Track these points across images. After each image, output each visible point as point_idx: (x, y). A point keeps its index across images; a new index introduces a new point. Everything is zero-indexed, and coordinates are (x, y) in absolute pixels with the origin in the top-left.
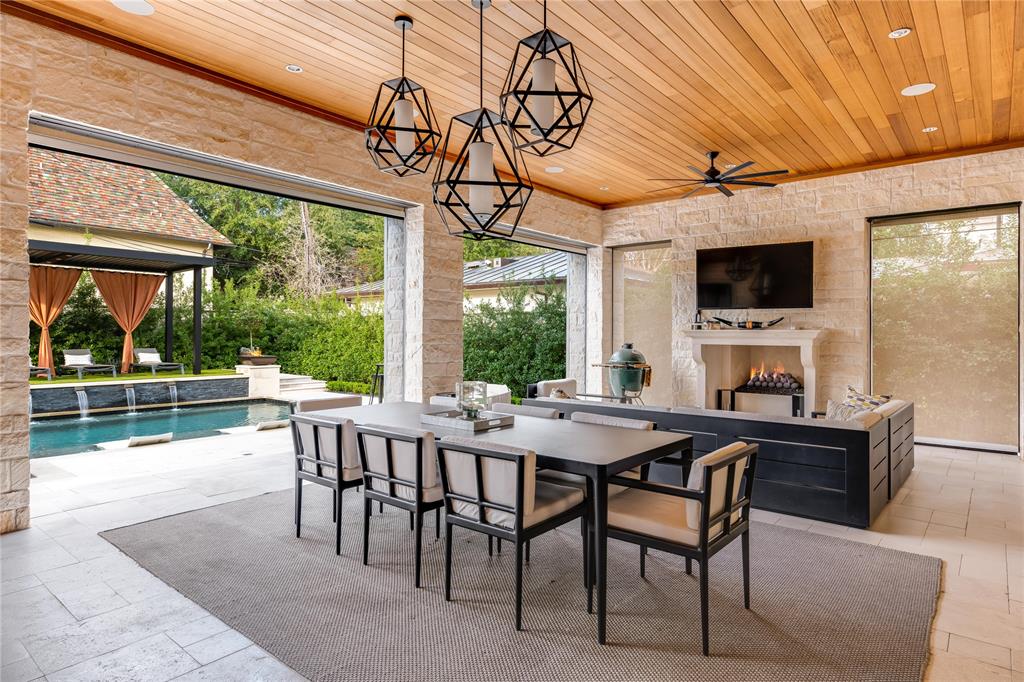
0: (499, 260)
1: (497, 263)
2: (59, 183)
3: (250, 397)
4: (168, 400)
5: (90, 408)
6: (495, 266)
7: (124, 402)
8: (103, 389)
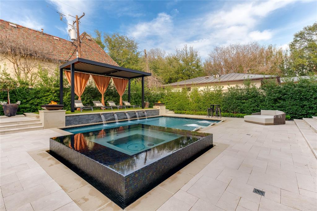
0: (218, 75)
1: (217, 76)
2: (87, 55)
3: (160, 115)
4: (145, 116)
5: (118, 120)
6: (217, 77)
7: (136, 117)
8: (131, 113)
